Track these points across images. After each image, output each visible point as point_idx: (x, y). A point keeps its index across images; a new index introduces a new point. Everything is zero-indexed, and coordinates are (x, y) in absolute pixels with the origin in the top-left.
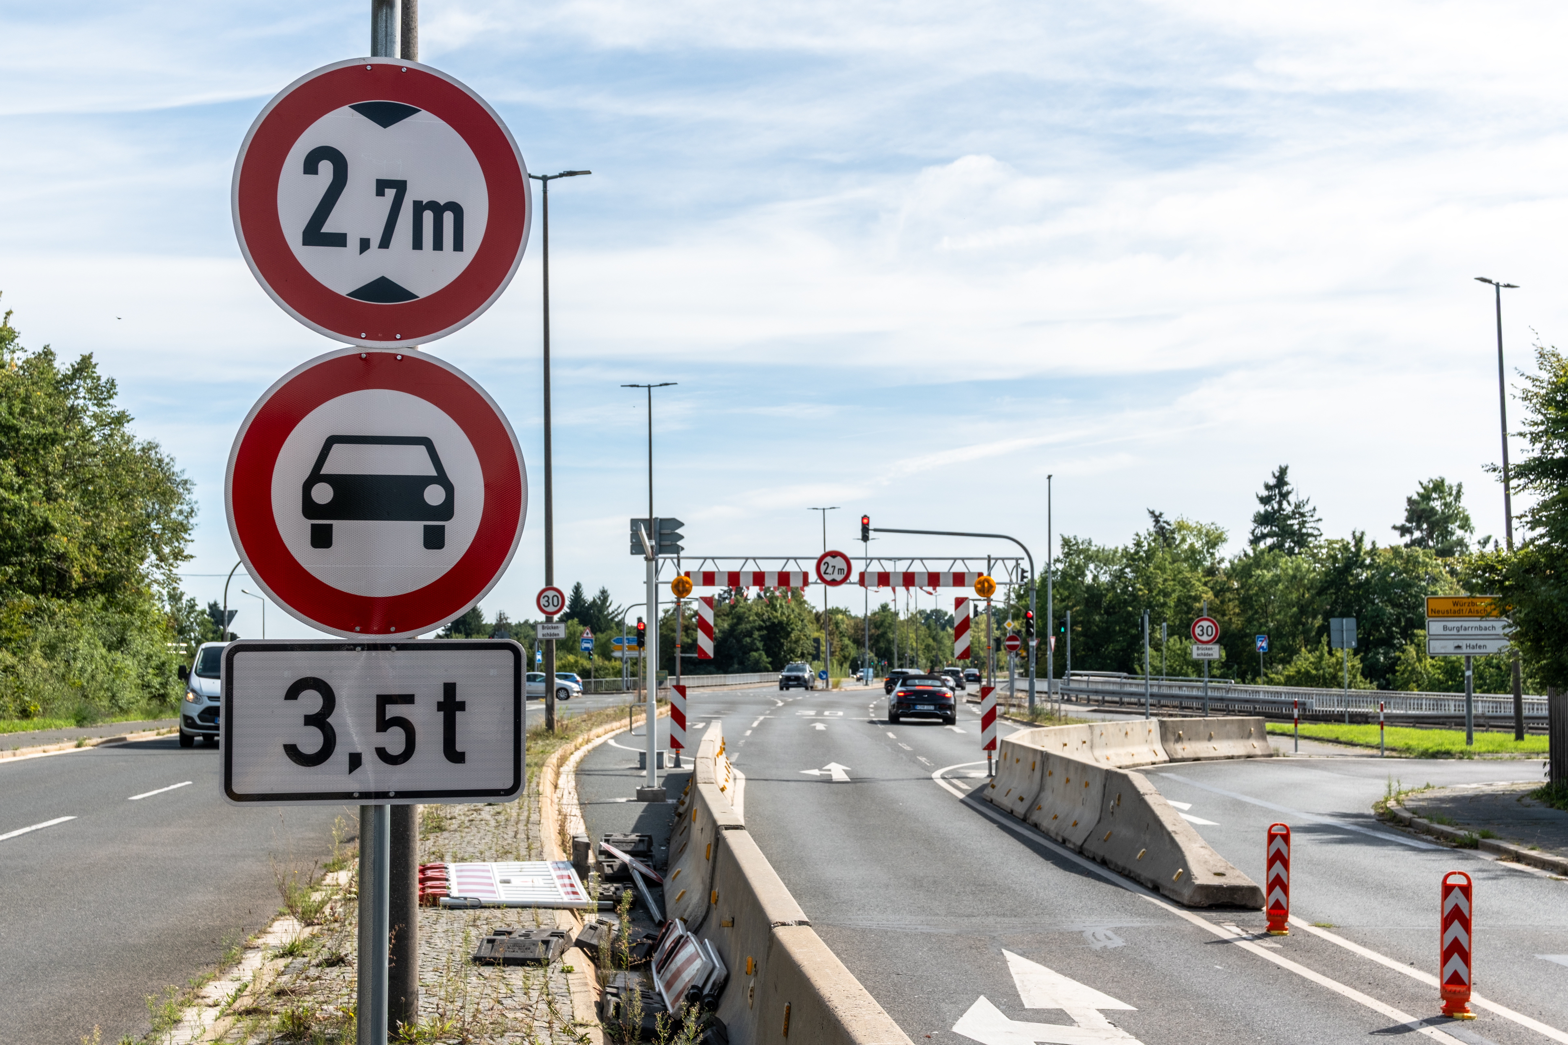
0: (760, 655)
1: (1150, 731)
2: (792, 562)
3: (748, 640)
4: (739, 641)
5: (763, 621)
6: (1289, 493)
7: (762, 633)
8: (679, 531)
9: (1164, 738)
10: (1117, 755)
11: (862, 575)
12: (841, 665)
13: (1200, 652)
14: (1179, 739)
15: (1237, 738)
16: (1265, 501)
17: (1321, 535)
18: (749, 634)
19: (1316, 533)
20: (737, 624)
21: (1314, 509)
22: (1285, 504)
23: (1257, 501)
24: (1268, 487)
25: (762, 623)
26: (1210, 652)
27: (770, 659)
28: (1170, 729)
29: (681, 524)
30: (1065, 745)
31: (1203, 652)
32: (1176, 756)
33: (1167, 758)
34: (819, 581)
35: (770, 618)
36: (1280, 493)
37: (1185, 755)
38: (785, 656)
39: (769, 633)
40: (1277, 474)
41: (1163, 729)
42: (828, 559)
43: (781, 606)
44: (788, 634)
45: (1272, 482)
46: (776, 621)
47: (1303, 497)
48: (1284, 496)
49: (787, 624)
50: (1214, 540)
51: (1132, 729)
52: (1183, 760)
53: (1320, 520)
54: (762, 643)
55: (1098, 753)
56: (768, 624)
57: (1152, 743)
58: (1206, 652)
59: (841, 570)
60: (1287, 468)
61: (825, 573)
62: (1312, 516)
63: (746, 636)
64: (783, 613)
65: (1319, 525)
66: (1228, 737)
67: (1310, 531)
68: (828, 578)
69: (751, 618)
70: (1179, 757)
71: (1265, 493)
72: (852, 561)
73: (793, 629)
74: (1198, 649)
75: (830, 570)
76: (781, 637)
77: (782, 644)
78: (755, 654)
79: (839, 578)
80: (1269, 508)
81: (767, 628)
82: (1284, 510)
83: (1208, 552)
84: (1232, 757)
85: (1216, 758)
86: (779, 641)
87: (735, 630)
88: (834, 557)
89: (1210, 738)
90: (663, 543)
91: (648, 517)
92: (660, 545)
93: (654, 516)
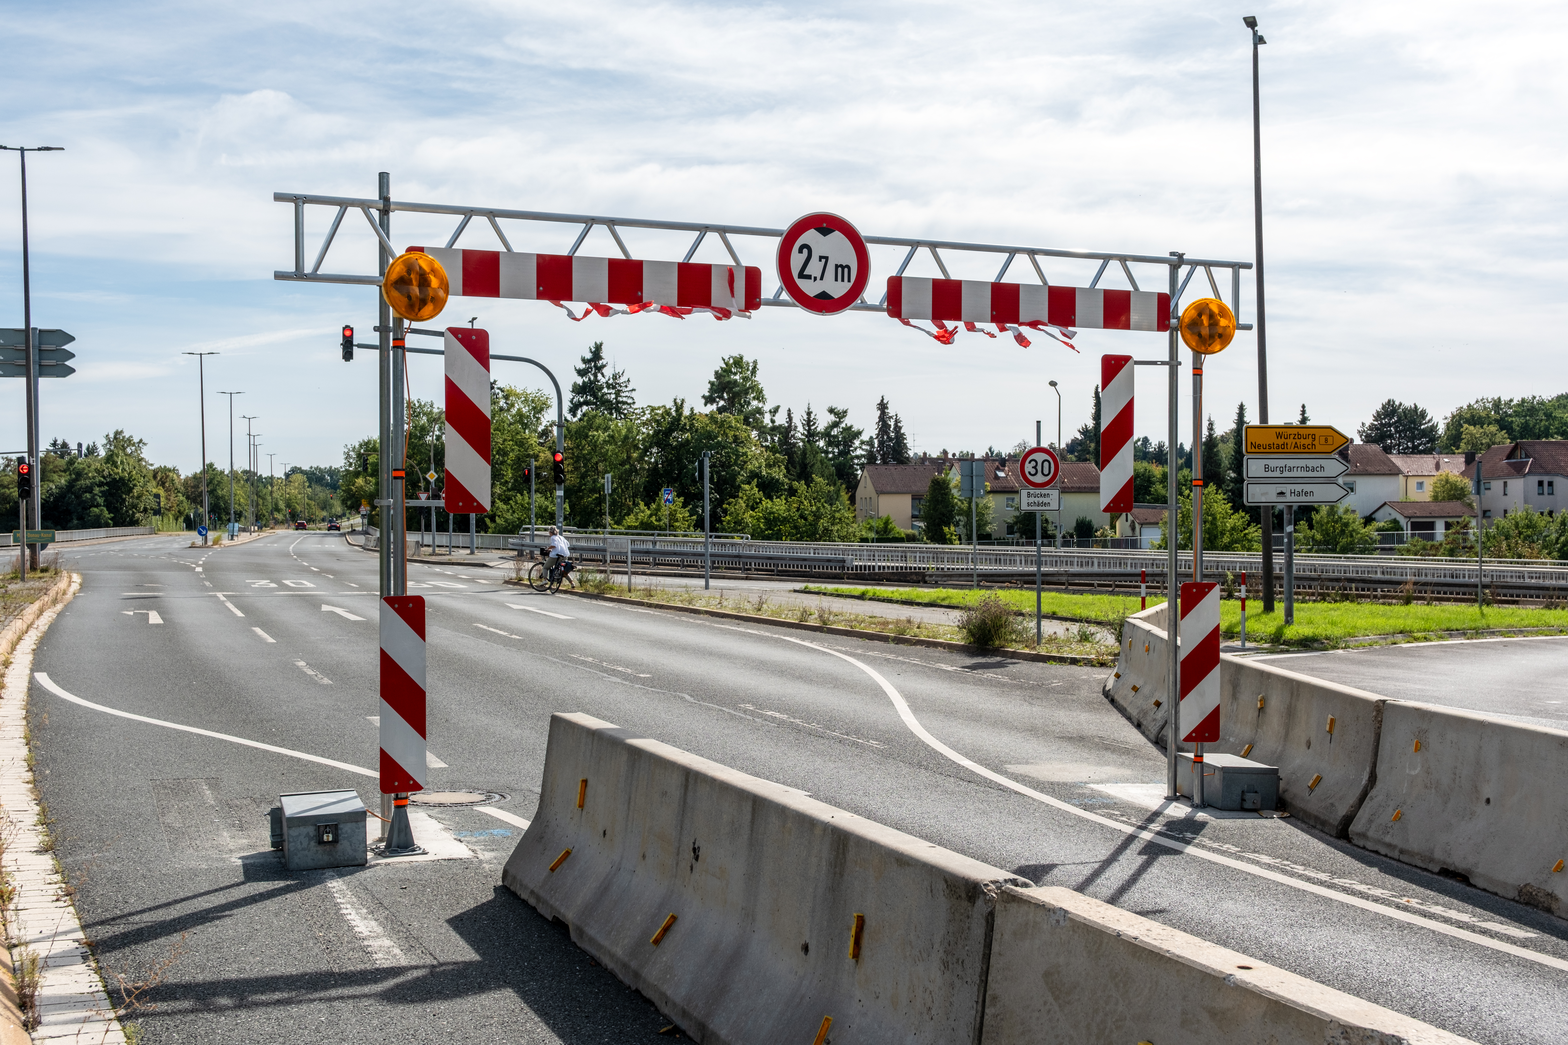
0: (101, 511)
2: (712, 238)
3: (88, 495)
4: (78, 497)
5: (104, 477)
6: (604, 366)
7: (102, 489)
8: (67, 347)
11: (895, 285)
12: (177, 520)
13: (1032, 500)
16: (581, 373)
17: (634, 403)
18: (89, 489)
19: (630, 401)
20: (76, 480)
21: (629, 381)
22: (600, 376)
23: (576, 374)
24: (584, 361)
25: (102, 479)
26: (1046, 500)
27: (112, 515)
29: (72, 339)
31: (1036, 500)
34: (785, 296)
36: (595, 366)
38: (127, 511)
39: (110, 489)
40: (593, 350)
42: (810, 237)
43: (122, 462)
44: (130, 490)
45: (589, 356)
46: (117, 477)
47: (619, 370)
48: (599, 369)
49: (129, 480)
50: (539, 408)
53: (634, 390)
54: (103, 499)
56: (108, 480)
58: (1041, 500)
59: (842, 269)
60: (601, 344)
61: (802, 275)
62: (626, 386)
63: (86, 492)
64: (124, 470)
65: (633, 394)
67: (625, 399)
68: (810, 288)
69: (90, 475)
71: (582, 366)
72: (871, 248)
73: (135, 485)
74: (1029, 495)
75: (815, 268)
76: (123, 492)
77: (124, 500)
78: (95, 509)
79: (838, 290)
80: (586, 380)
82: (598, 381)
83: (534, 416)
86: (121, 497)
87: (73, 486)
88: (825, 232)
90: (44, 362)
91: (23, 327)
92: (40, 365)
93: (32, 326)
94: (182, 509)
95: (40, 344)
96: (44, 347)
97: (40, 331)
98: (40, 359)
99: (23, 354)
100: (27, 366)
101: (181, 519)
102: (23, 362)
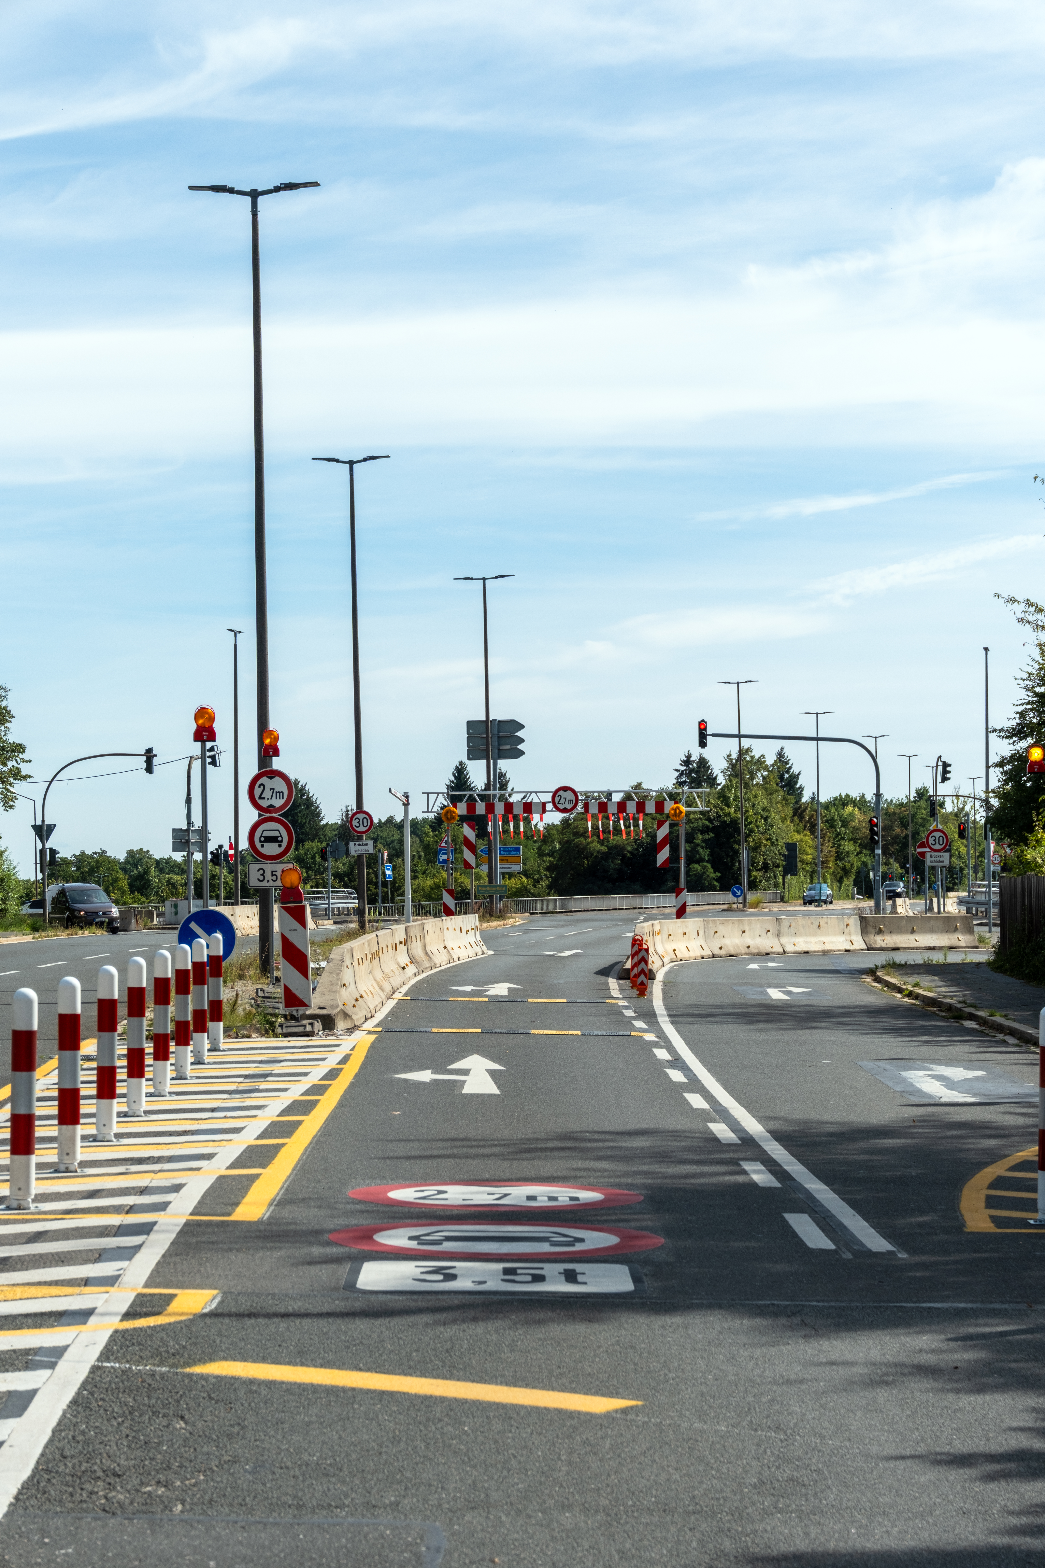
0: (704, 867)
1: (847, 925)
5: (710, 820)
7: (707, 837)
8: (519, 734)
9: (864, 931)
10: (807, 942)
11: (587, 804)
12: (840, 881)
14: (880, 932)
15: (942, 932)
25: (707, 823)
27: (719, 874)
28: (871, 923)
29: (522, 727)
30: (744, 932)
32: (874, 946)
33: (865, 947)
34: (554, 809)
35: (719, 816)
37: (884, 945)
39: (717, 836)
41: (864, 924)
42: (561, 792)
46: (727, 819)
51: (827, 923)
52: (881, 949)
54: (708, 851)
55: (784, 940)
56: (715, 823)
57: (850, 934)
59: (571, 801)
61: (559, 803)
66: (932, 931)
68: (561, 807)
70: (878, 946)
72: (579, 794)
75: (562, 801)
76: (735, 841)
77: (737, 852)
79: (569, 806)
81: (714, 829)
84: (934, 948)
85: (917, 948)
86: (732, 848)
88: (566, 791)
89: (913, 931)
90: (502, 747)
91: (484, 719)
92: (499, 750)
93: (491, 719)
94: (848, 865)
95: (499, 732)
96: (501, 735)
97: (499, 721)
98: (499, 744)
99: (484, 741)
100: (487, 750)
101: (848, 882)
102: (484, 748)
